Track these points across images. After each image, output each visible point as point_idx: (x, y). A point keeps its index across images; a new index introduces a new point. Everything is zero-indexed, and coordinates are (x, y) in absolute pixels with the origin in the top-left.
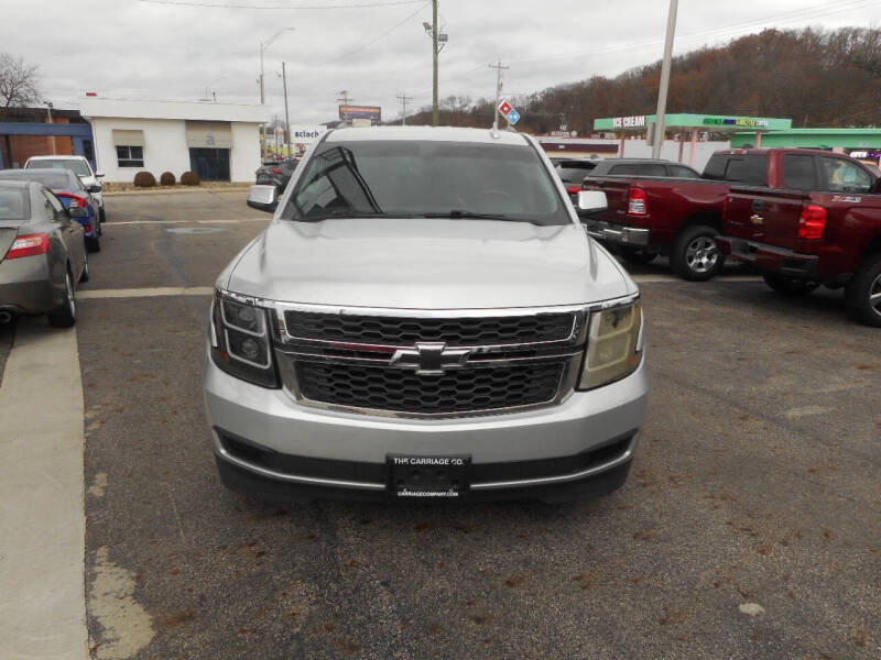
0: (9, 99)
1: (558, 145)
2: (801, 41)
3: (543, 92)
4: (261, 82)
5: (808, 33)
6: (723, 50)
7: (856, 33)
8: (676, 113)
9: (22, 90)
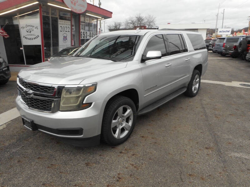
0: (149, 26)
4: (217, 16)
9: (151, 24)
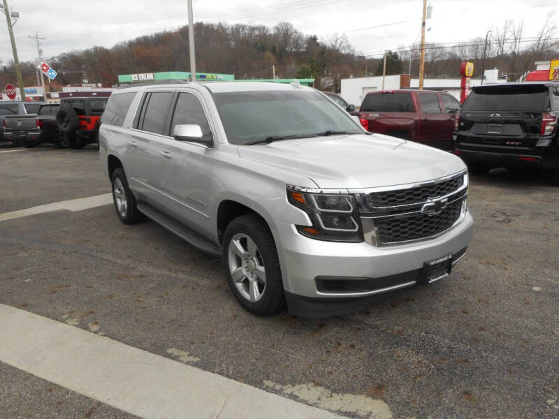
1: (92, 93)
2: (218, 30)
3: (59, 56)
5: (220, 25)
6: (176, 33)
7: (243, 27)
8: (172, 71)
